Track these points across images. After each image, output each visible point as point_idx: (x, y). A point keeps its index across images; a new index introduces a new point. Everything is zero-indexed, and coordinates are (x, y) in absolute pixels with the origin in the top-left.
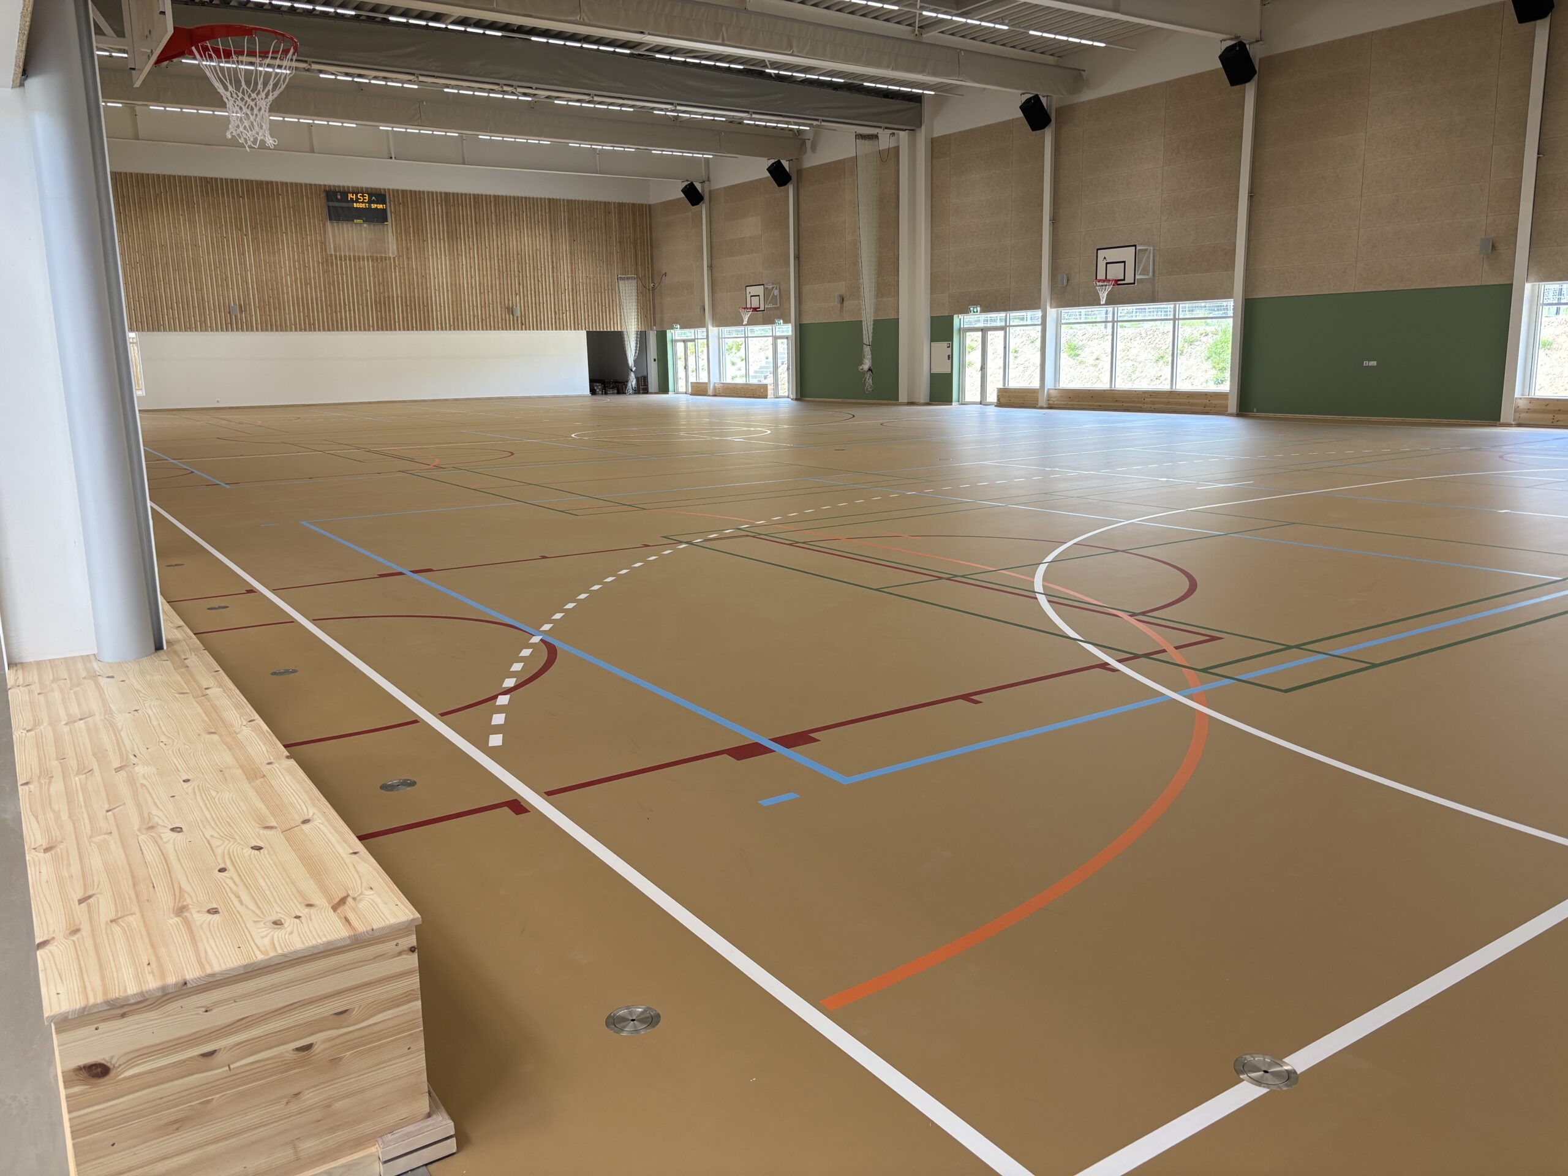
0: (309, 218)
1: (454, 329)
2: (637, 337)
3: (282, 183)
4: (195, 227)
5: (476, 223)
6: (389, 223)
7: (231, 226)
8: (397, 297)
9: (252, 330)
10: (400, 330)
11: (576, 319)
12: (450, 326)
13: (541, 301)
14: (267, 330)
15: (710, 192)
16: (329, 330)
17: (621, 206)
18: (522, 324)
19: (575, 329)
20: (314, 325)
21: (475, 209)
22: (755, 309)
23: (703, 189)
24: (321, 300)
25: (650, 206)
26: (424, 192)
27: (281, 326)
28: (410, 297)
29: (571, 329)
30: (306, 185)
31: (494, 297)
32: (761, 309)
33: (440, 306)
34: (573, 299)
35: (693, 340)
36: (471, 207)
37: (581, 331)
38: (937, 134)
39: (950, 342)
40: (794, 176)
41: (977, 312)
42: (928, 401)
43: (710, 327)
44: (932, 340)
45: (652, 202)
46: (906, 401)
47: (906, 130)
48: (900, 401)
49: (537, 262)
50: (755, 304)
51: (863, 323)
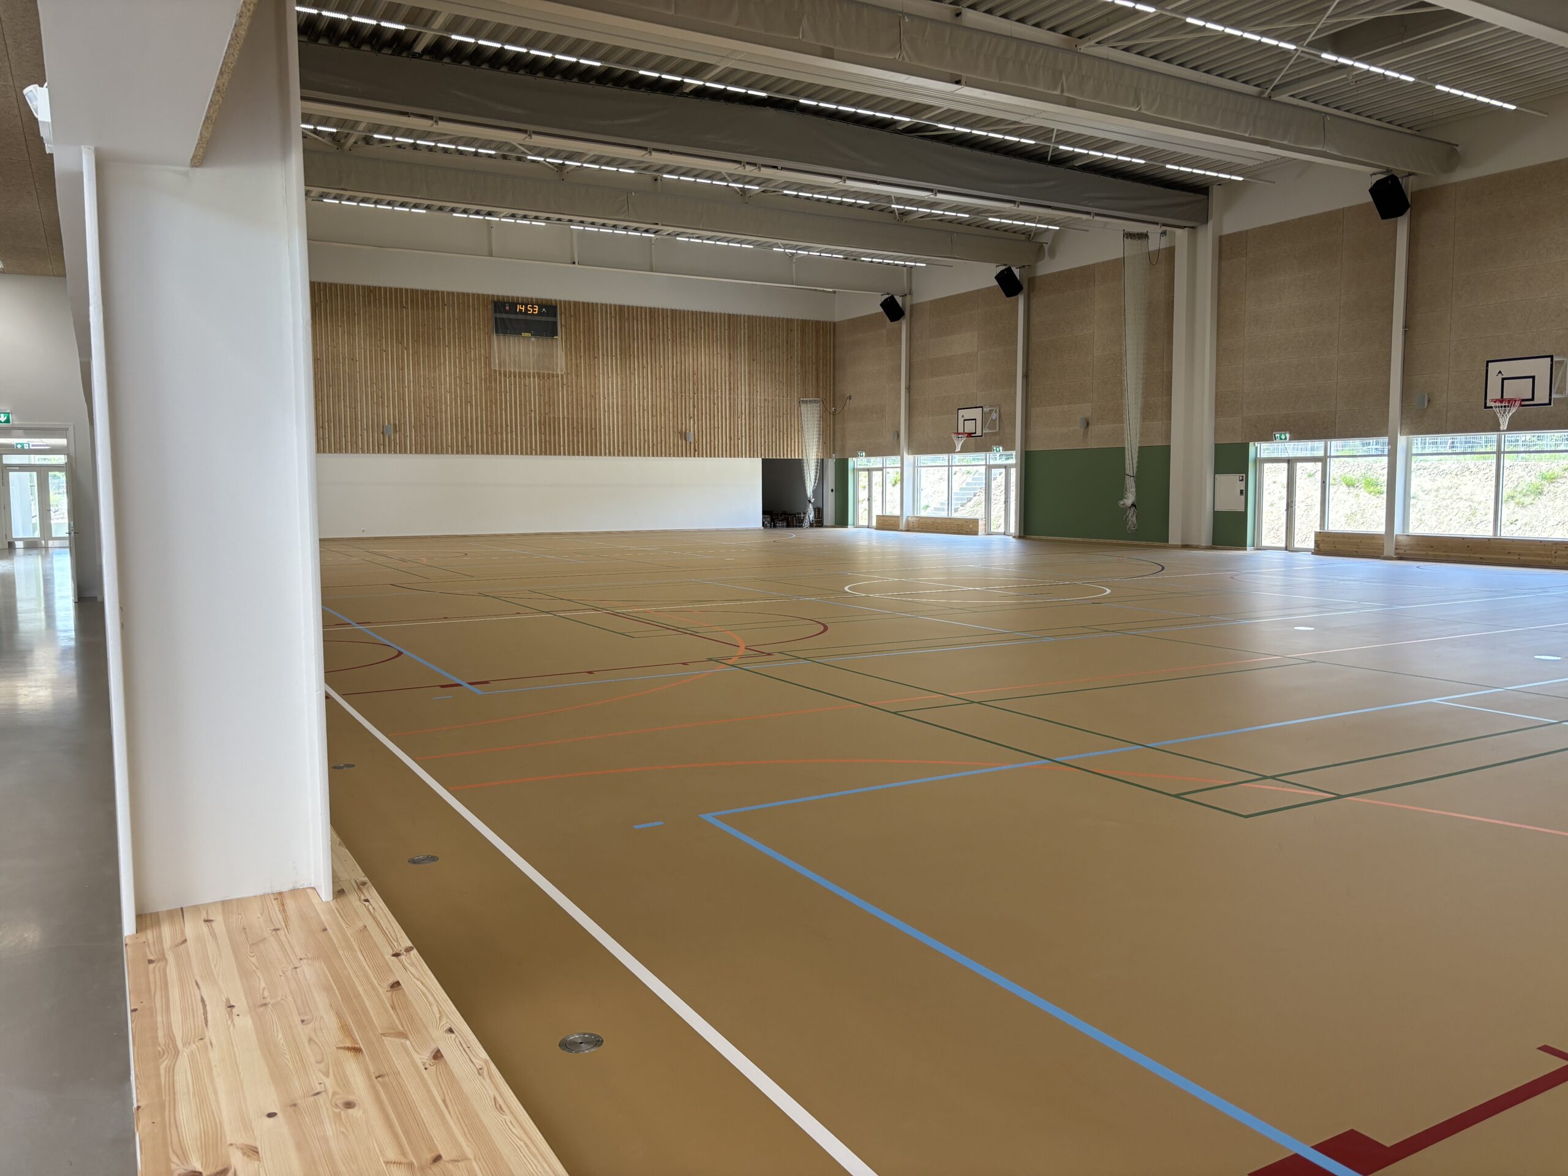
0: (475, 331)
1: (623, 455)
2: (817, 466)
3: (448, 293)
4: (354, 340)
5: (651, 339)
6: (558, 337)
7: (392, 339)
8: (564, 418)
9: (406, 452)
10: (564, 454)
11: (752, 445)
12: (619, 451)
13: (716, 426)
14: (421, 452)
15: (912, 306)
16: (488, 453)
17: (804, 323)
18: (695, 450)
19: (750, 457)
20: (472, 447)
21: (650, 323)
22: (970, 435)
23: (904, 302)
24: (482, 420)
25: (834, 323)
26: (597, 304)
27: (437, 449)
28: (577, 418)
29: (746, 457)
30: (473, 295)
31: (667, 421)
32: (979, 433)
33: (609, 430)
34: (750, 424)
35: (881, 469)
36: (646, 321)
37: (756, 459)
38: (1228, 229)
39: (1244, 475)
40: (1025, 286)
41: (1286, 439)
42: (1211, 544)
43: (905, 455)
44: (1216, 472)
45: (837, 319)
46: (1179, 543)
47: (1185, 227)
48: (1170, 542)
49: (714, 383)
50: (970, 427)
51: (1127, 452)
